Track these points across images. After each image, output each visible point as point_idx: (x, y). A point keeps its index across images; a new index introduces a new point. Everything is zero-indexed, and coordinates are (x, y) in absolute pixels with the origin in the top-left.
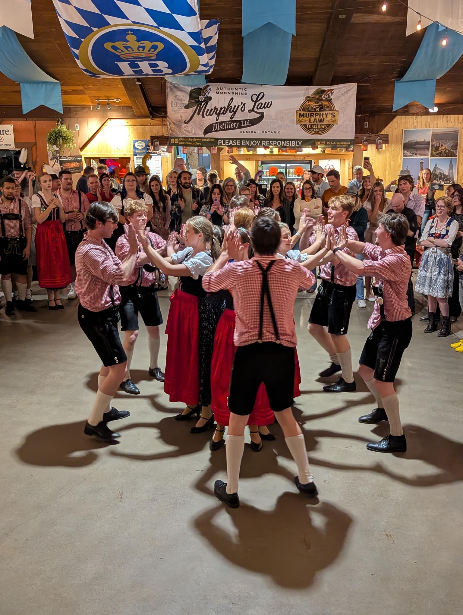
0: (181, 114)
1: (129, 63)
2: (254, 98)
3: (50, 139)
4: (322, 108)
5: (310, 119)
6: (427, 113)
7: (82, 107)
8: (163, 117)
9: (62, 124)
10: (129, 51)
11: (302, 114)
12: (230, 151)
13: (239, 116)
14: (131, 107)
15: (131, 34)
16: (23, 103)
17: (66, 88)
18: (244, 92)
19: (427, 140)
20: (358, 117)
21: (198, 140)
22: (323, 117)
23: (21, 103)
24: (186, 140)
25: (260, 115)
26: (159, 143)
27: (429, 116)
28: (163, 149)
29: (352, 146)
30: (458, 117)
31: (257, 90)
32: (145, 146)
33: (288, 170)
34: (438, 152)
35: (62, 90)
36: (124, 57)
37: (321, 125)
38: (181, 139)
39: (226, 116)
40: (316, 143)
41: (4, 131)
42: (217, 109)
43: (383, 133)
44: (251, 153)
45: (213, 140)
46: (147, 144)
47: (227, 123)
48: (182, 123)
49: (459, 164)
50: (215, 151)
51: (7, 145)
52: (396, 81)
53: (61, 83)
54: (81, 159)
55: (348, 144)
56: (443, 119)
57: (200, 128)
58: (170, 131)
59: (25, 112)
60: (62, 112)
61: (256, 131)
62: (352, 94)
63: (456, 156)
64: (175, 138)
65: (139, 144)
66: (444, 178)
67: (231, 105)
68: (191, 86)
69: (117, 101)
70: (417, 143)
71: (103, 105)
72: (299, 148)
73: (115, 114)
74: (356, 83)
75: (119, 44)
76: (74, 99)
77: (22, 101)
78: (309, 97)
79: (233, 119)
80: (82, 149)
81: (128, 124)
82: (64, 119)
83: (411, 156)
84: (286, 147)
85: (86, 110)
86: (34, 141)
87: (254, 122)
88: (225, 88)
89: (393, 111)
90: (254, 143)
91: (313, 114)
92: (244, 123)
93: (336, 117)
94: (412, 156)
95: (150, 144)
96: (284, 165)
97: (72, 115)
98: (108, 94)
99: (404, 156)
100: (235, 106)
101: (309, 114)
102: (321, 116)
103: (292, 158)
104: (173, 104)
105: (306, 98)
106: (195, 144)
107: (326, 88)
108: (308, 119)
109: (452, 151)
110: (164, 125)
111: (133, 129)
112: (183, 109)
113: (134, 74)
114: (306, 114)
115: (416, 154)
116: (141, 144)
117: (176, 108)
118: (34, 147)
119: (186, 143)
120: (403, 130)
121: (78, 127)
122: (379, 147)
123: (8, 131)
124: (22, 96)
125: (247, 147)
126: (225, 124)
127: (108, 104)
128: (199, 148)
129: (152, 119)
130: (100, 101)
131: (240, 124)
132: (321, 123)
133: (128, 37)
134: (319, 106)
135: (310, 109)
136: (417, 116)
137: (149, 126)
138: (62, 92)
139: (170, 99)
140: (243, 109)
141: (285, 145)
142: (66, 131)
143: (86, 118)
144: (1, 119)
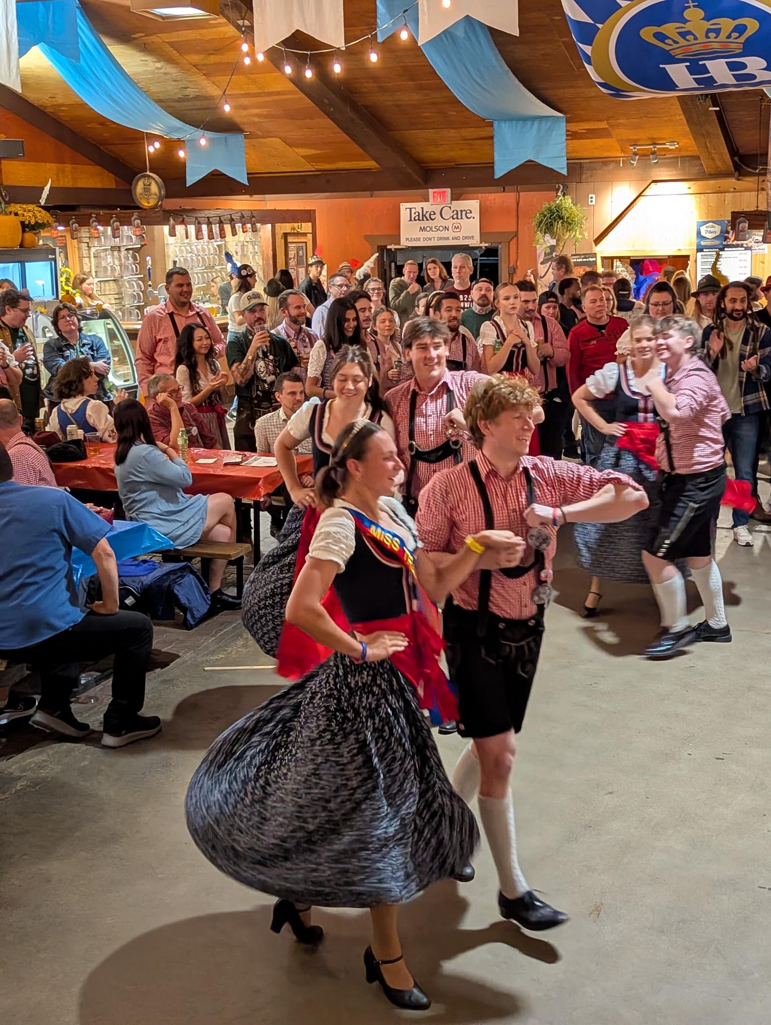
1: (688, 64)
3: (540, 223)
7: (603, 162)
8: (759, 174)
10: (688, 41)
14: (698, 158)
15: (694, 6)
16: (496, 159)
17: (575, 127)
23: (493, 159)
26: (747, 225)
28: (757, 237)
32: (721, 232)
35: (567, 131)
36: (678, 54)
41: (464, 213)
46: (724, 229)
51: (466, 238)
53: (566, 118)
54: (594, 259)
59: (498, 174)
60: (564, 172)
65: (709, 229)
69: (671, 148)
71: (644, 155)
73: (666, 173)
75: (670, 29)
76: (589, 148)
77: (495, 154)
80: (598, 241)
81: (690, 191)
82: (569, 185)
85: (611, 166)
86: (515, 230)
95: (729, 228)
97: (584, 177)
98: (656, 135)
110: (763, 189)
111: (698, 199)
113: (697, 86)
116: (712, 229)
118: (514, 241)
121: (594, 200)
123: (471, 212)
124: (495, 145)
127: (653, 153)
129: (739, 180)
130: (638, 148)
133: (686, 14)
137: (731, 194)
138: (567, 135)
142: (571, 208)
143: (610, 181)
144: (459, 191)
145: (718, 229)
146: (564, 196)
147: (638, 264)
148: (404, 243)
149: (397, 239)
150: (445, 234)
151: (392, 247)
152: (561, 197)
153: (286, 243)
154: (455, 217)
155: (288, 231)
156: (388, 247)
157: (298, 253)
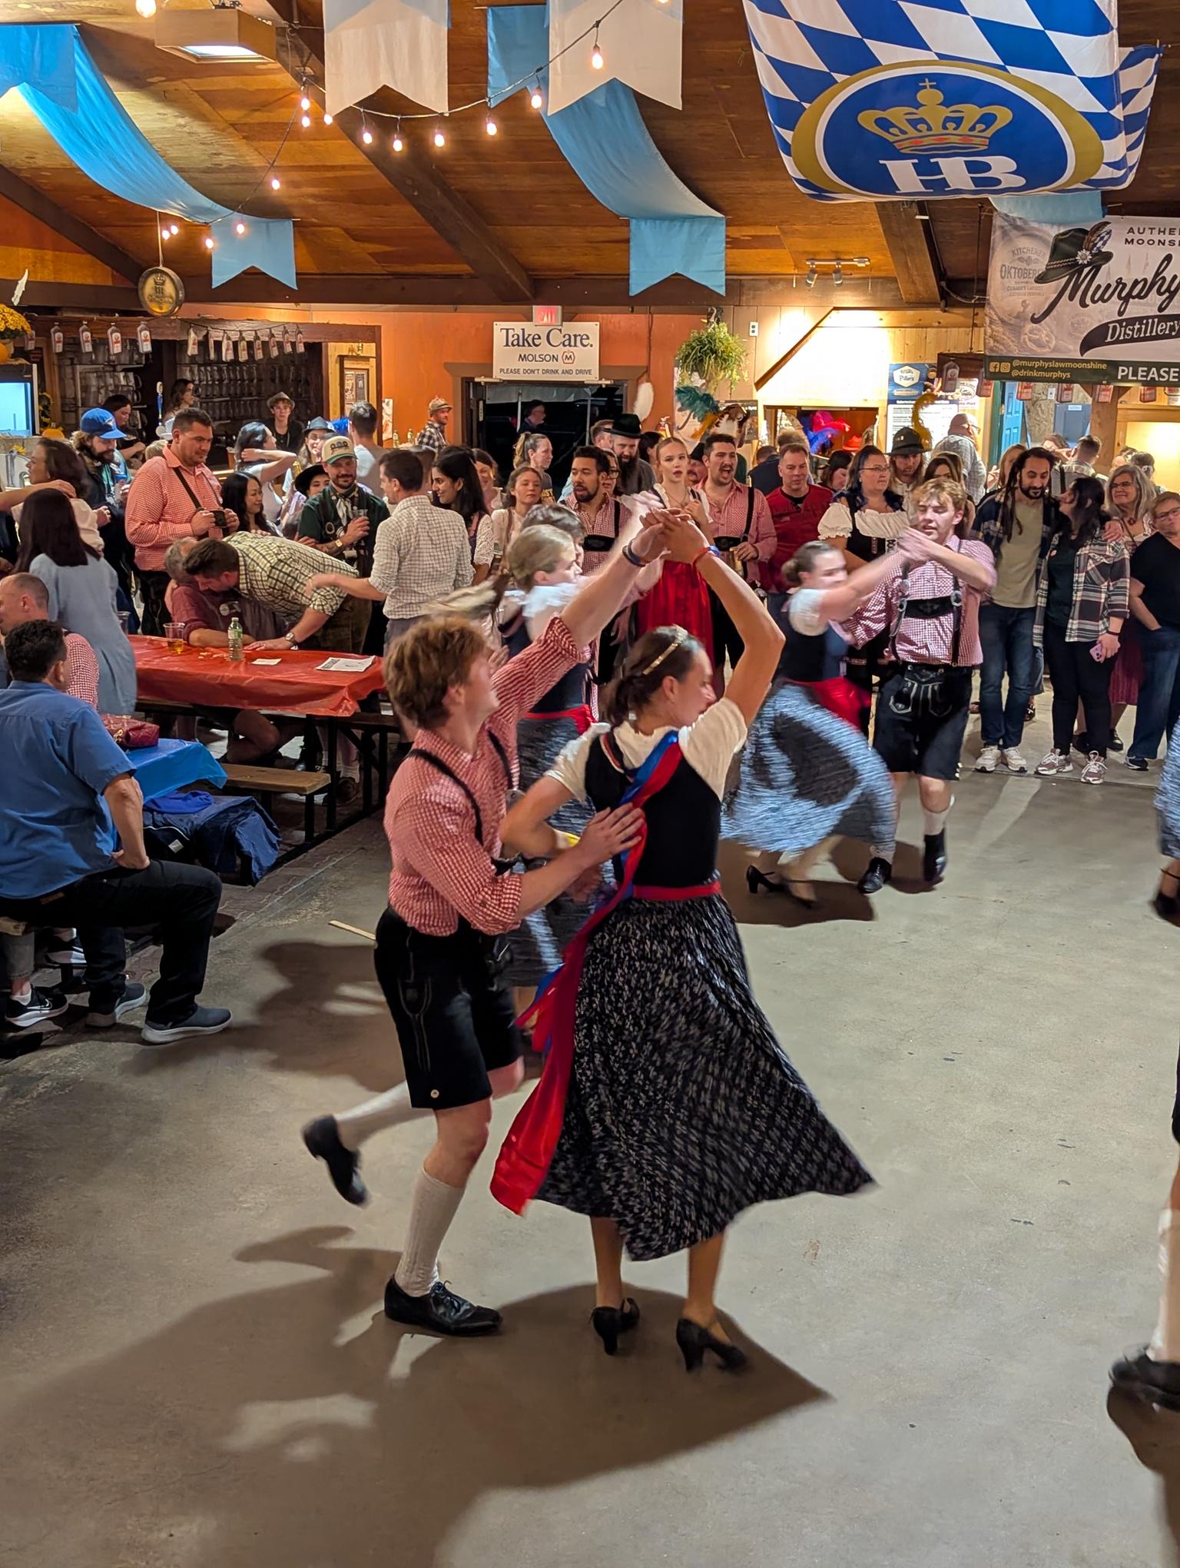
0: (1026, 298)
1: (916, 161)
3: (687, 357)
7: (769, 280)
8: (975, 306)
10: (920, 131)
12: (1147, 397)
14: (894, 280)
15: (931, 87)
16: (633, 268)
17: (737, 232)
21: (1062, 365)
23: (628, 269)
24: (1030, 365)
26: (957, 372)
28: (966, 388)
32: (920, 379)
35: (727, 237)
36: (905, 147)
38: (1016, 363)
39: (1147, 304)
41: (579, 338)
42: (1125, 285)
45: (1104, 366)
46: (924, 375)
47: (1147, 323)
48: (1025, 320)
50: (1106, 397)
51: (581, 372)
53: (727, 220)
54: (755, 408)
57: (1070, 334)
58: (992, 341)
59: (635, 289)
60: (722, 291)
64: (1001, 359)
65: (905, 375)
67: (1164, 274)
68: (1060, 224)
69: (860, 265)
71: (825, 274)
73: (850, 298)
75: (898, 114)
76: (754, 260)
77: (632, 263)
79: (1166, 312)
80: (760, 384)
81: (883, 324)
82: (726, 308)
85: (780, 286)
86: (645, 364)
88: (1152, 229)
95: (933, 375)
97: (744, 298)
98: (841, 248)
100: (1174, 278)
104: (1006, 272)
106: (1055, 375)
110: (980, 324)
111: (892, 335)
112: (1030, 285)
113: (924, 190)
116: (909, 375)
118: (644, 378)
119: (1029, 373)
123: (588, 338)
124: (632, 251)
126: (1141, 324)
127: (837, 271)
128: (1065, 385)
129: (945, 311)
130: (816, 263)
133: (921, 96)
137: (934, 330)
138: (727, 243)
139: (1000, 259)
142: (727, 340)
143: (777, 305)
144: (573, 309)
145: (916, 374)
146: (718, 323)
147: (806, 417)
148: (498, 375)
149: (488, 369)
150: (551, 365)
151: (482, 380)
152: (715, 325)
153: (342, 369)
154: (567, 343)
155: (345, 353)
156: (477, 380)
157: (357, 384)
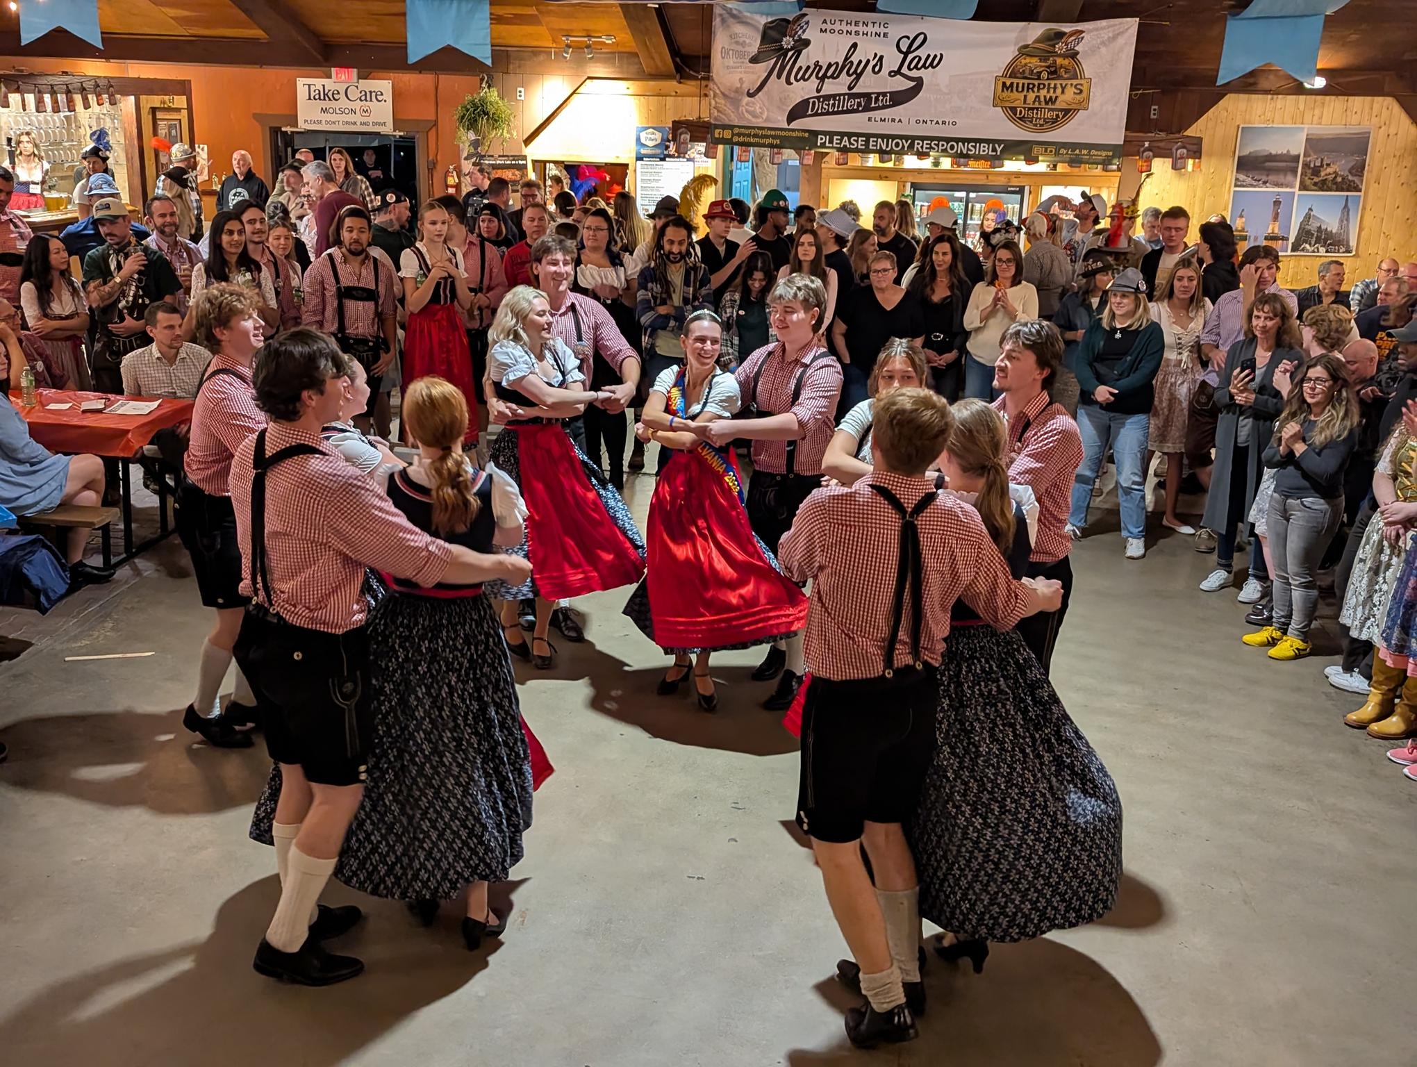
0: (742, 76)
2: (904, 46)
3: (463, 117)
4: (1055, 72)
5: (1025, 96)
6: (1299, 89)
7: (532, 52)
8: (703, 79)
9: (489, 87)
11: (1008, 84)
12: (841, 161)
13: (868, 84)
14: (636, 55)
16: (409, 41)
17: (500, 11)
18: (882, 30)
19: (1294, 152)
20: (1136, 95)
21: (773, 133)
22: (1054, 92)
23: (406, 38)
24: (748, 132)
25: (913, 84)
26: (688, 137)
27: (1302, 98)
28: (698, 150)
29: (1116, 161)
30: (1373, 101)
31: (911, 28)
32: (661, 140)
33: (970, 205)
34: (1316, 180)
35: (491, 14)
37: (1050, 110)
38: (736, 131)
39: (840, 84)
40: (1036, 150)
41: (373, 94)
42: (821, 67)
43: (1190, 132)
44: (890, 165)
45: (806, 135)
46: (665, 137)
47: (839, 100)
48: (742, 93)
49: (1364, 208)
50: (809, 160)
51: (377, 124)
52: (1229, 17)
54: (524, 162)
55: (1108, 156)
56: (1335, 104)
57: (779, 107)
58: (715, 111)
59: (412, 59)
60: (489, 62)
61: (903, 119)
62: (1126, 44)
63: (1360, 191)
64: (725, 127)
65: (649, 136)
66: (1325, 240)
67: (852, 59)
68: (767, 15)
69: (607, 42)
70: (1271, 158)
71: (578, 48)
72: (996, 159)
73: (602, 69)
74: (1138, 19)
76: (515, 35)
77: (409, 34)
78: (1026, 46)
79: (854, 91)
80: (528, 141)
81: (629, 92)
82: (495, 75)
83: (1252, 186)
84: (967, 156)
85: (542, 57)
86: (434, 118)
87: (899, 98)
88: (841, 21)
89: (1218, 84)
90: (897, 144)
91: (1034, 85)
92: (877, 100)
93: (1084, 95)
94: (1255, 186)
95: (670, 137)
96: (963, 194)
97: (511, 67)
98: (590, 25)
99: (1236, 186)
100: (860, 62)
101: (1023, 84)
102: (1052, 91)
103: (981, 180)
104: (725, 53)
105: (1019, 50)
106: (768, 141)
107: (1067, 28)
108: (1021, 96)
109: (1350, 178)
110: (706, 95)
111: (637, 101)
112: (745, 65)
114: (1018, 84)
115: (1265, 183)
116: (653, 137)
117: (731, 62)
118: (433, 131)
119: (747, 140)
120: (1238, 127)
122: (1178, 166)
123: (382, 94)
124: (409, 23)
125: (881, 152)
126: (835, 100)
127: (588, 47)
128: (776, 150)
129: (681, 83)
130: (571, 39)
131: (867, 102)
132: (1050, 106)
134: (1048, 67)
135: (1027, 74)
136: (1275, 97)
137: (672, 99)
138: (491, 19)
139: (720, 42)
140: (877, 69)
141: (965, 152)
142: (498, 103)
143: (540, 73)
144: (368, 68)
145: (658, 136)
147: (573, 170)
148: (302, 126)
149: (293, 120)
150: (351, 118)
151: (288, 129)
152: (486, 89)
153: (155, 120)
154: (363, 98)
155: (157, 105)
156: (283, 129)
157: (170, 133)
